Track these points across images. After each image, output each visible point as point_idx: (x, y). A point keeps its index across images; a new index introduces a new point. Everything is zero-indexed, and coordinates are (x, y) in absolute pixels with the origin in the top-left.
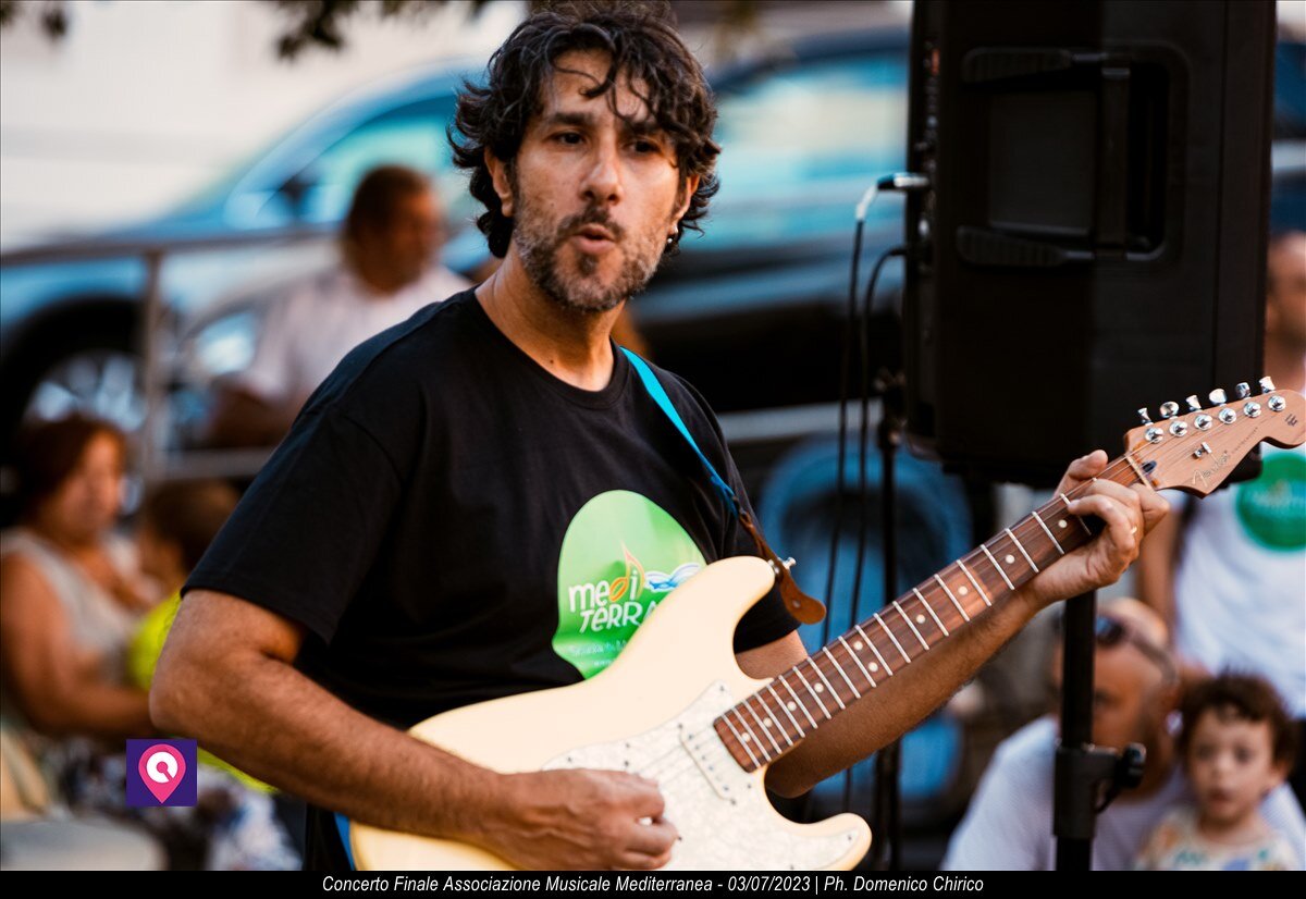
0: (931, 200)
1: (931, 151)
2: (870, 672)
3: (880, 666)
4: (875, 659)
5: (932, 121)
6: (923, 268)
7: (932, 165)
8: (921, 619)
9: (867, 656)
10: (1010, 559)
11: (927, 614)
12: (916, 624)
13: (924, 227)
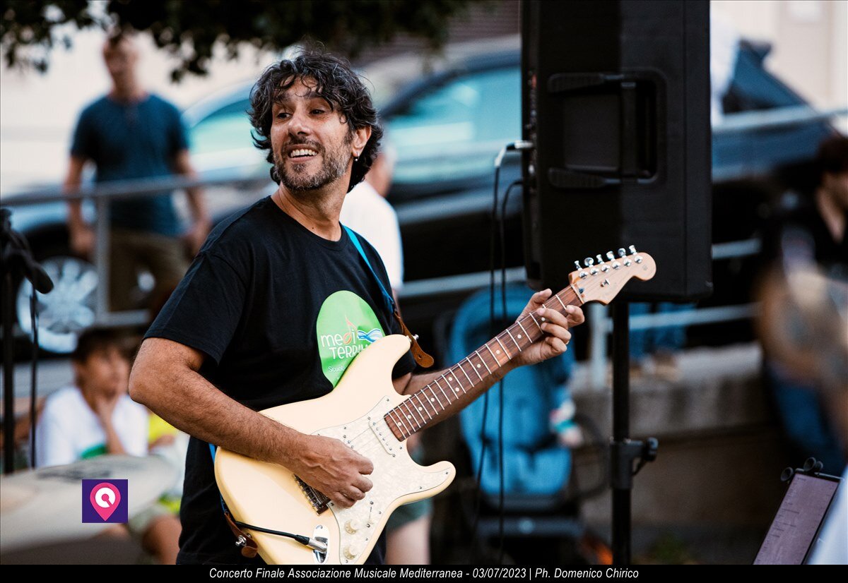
0: (535, 155)
1: (533, 128)
2: (456, 392)
3: (461, 389)
4: (459, 386)
5: (534, 113)
6: (532, 191)
7: (534, 136)
8: (479, 366)
9: (455, 384)
10: (519, 336)
11: (482, 364)
12: (477, 368)
13: (531, 169)
